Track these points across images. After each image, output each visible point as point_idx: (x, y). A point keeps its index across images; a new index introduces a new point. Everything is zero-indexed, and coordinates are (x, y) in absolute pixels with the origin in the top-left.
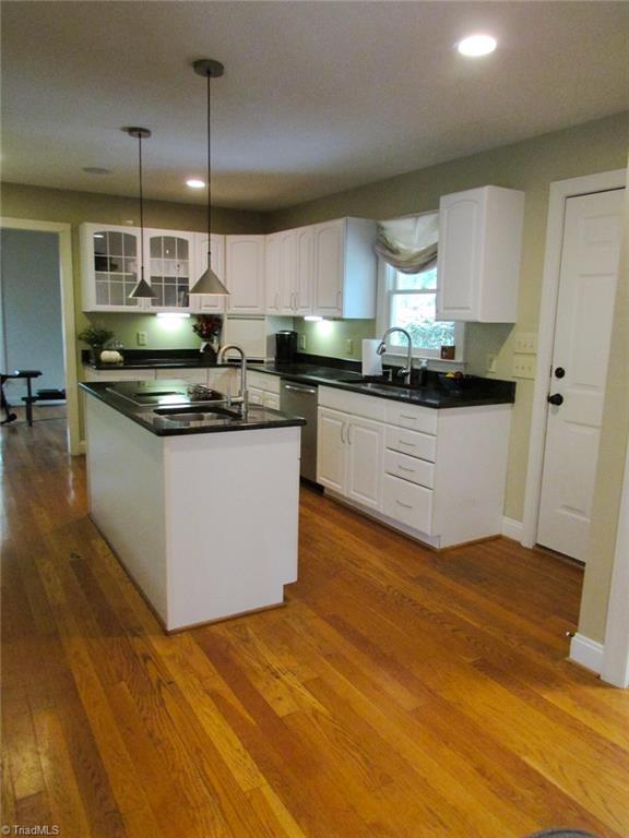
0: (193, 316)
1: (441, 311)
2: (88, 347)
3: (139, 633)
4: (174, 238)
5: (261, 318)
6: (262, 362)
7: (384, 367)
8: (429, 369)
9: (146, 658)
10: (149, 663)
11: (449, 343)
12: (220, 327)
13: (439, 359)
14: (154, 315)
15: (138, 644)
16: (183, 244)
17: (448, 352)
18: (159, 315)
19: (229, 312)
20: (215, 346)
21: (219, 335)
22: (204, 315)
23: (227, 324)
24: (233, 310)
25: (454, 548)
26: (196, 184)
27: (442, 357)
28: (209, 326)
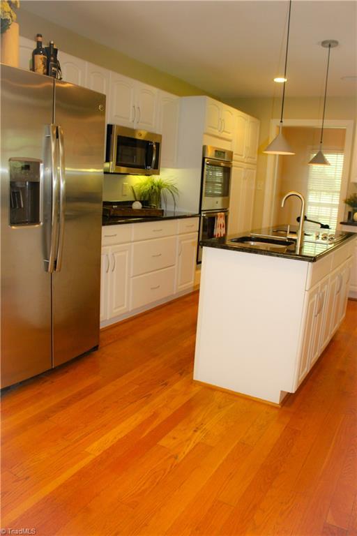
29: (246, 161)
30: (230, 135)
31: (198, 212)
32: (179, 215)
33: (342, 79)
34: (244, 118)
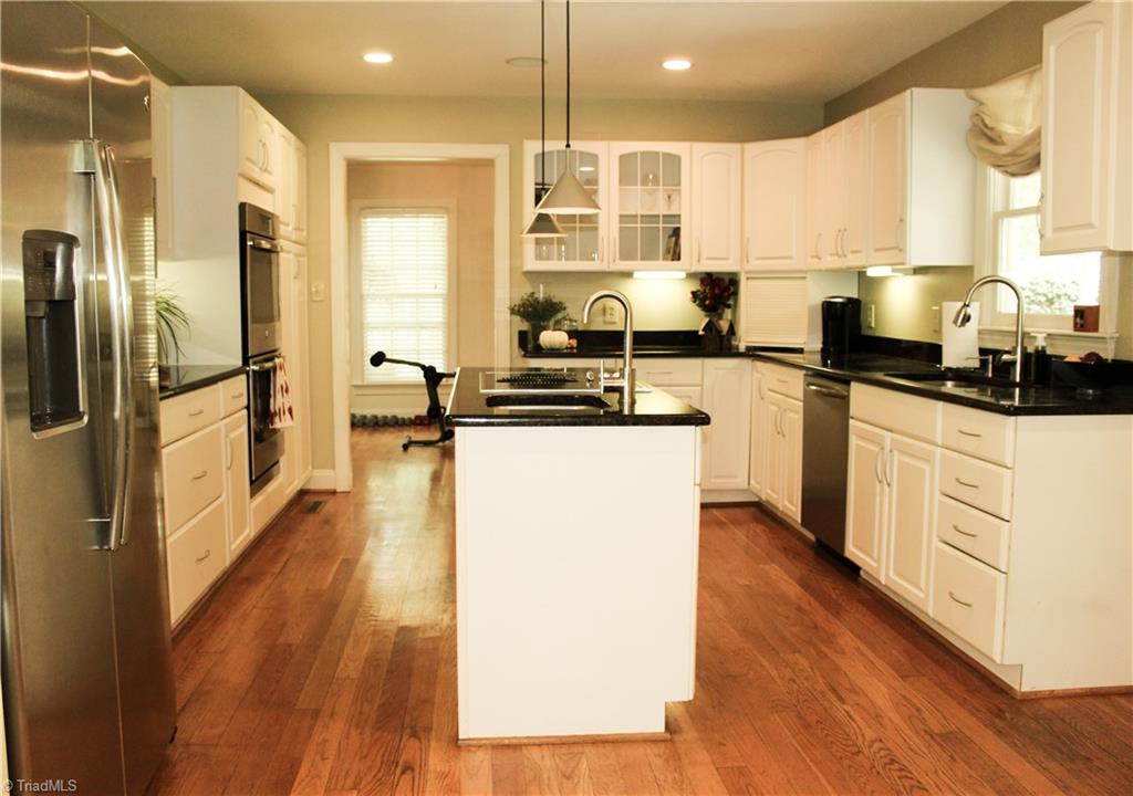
0: (691, 276)
1: (1049, 233)
2: (525, 326)
3: (422, 735)
4: (658, 153)
5: (799, 275)
6: (800, 351)
7: (983, 352)
8: (1049, 352)
9: (408, 768)
10: (408, 776)
11: (1089, 299)
12: (736, 294)
13: (1071, 332)
14: (628, 275)
15: (410, 749)
16: (674, 161)
17: (1085, 318)
18: (636, 275)
19: (748, 267)
20: (724, 325)
21: (735, 307)
22: (709, 275)
23: (745, 288)
24: (755, 265)
25: (1053, 696)
26: (677, 65)
27: (1076, 329)
28: (717, 291)
29: (294, 238)
30: (272, 178)
31: (239, 363)
32: (218, 372)
33: (508, 62)
34: (286, 139)
